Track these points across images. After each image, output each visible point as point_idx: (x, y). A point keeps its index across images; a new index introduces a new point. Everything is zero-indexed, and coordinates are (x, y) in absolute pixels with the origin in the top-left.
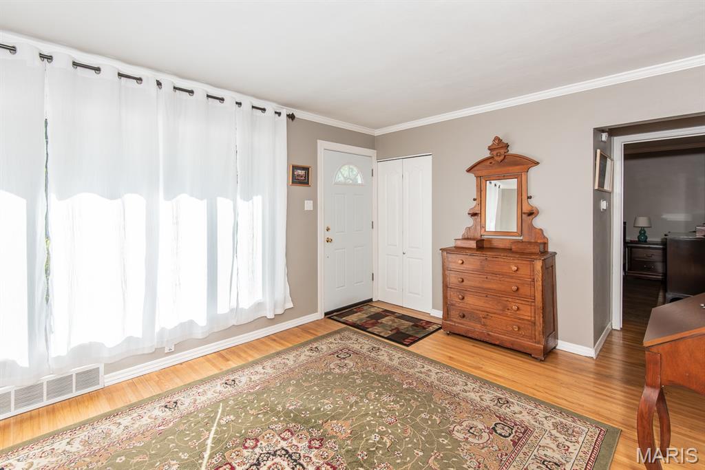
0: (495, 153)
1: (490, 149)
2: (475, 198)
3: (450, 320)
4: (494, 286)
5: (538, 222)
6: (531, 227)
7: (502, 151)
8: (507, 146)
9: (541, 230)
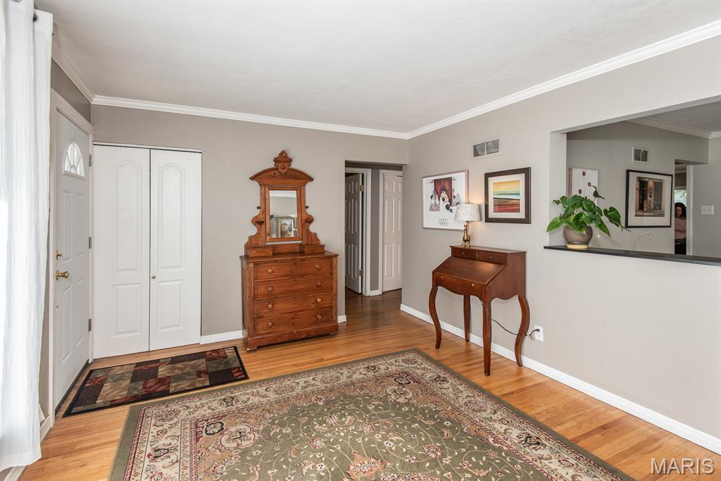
0: (280, 165)
1: (276, 160)
2: (259, 205)
3: (258, 335)
4: (302, 286)
5: (313, 228)
6: (308, 232)
7: (286, 165)
8: (290, 160)
9: (315, 234)
